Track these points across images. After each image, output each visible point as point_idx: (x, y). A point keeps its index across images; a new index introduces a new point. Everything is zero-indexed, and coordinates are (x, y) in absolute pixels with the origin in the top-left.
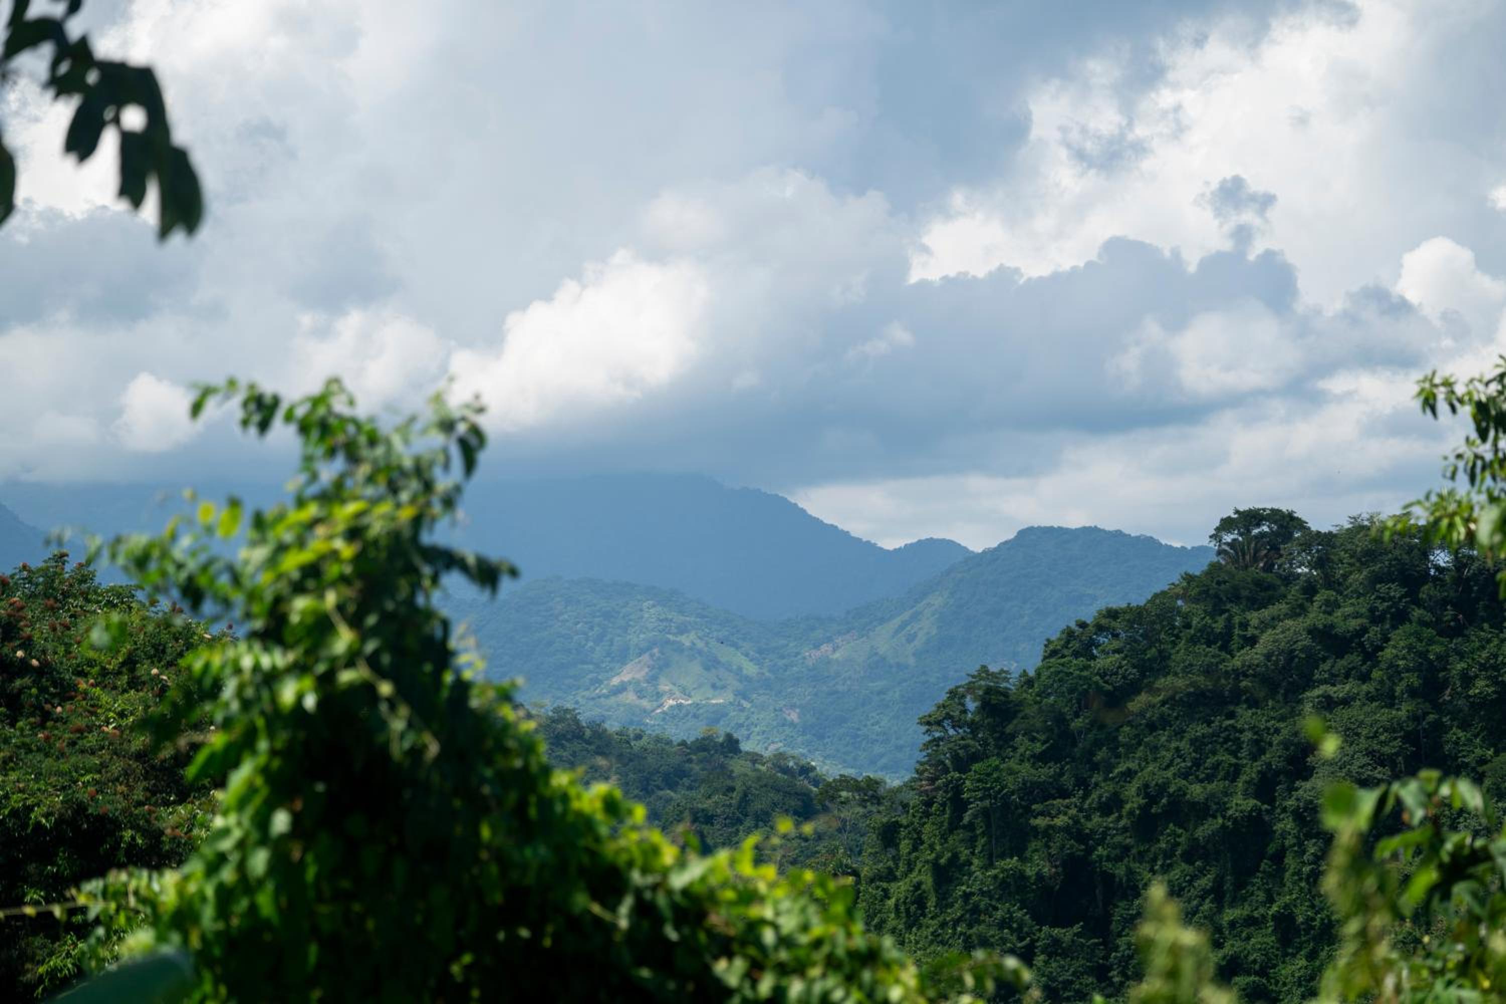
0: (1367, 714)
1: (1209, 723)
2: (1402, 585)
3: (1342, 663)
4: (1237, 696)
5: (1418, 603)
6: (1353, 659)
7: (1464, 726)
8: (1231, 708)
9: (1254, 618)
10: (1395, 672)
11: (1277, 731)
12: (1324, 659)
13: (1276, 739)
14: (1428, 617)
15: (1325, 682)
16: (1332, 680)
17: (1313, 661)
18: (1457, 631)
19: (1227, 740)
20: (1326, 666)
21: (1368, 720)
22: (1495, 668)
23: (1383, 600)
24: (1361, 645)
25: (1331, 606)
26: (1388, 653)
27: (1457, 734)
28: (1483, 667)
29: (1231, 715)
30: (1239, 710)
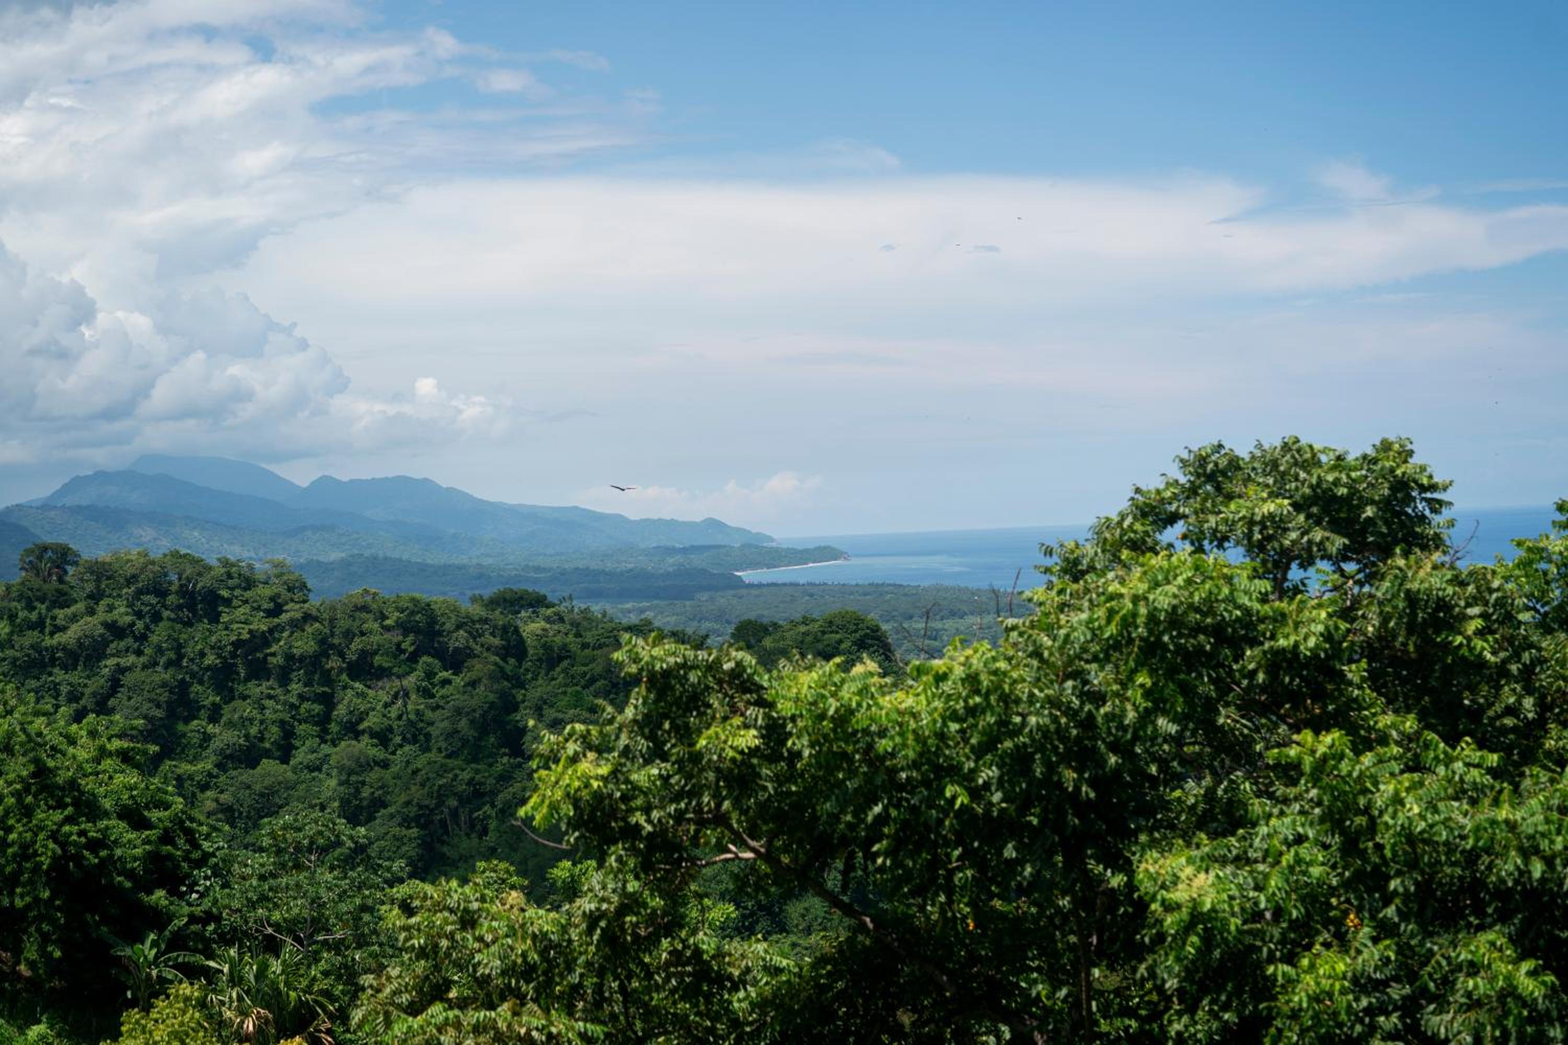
0: (147, 676)
1: (38, 679)
2: (156, 596)
3: (122, 644)
4: (53, 661)
5: (165, 606)
6: (130, 641)
7: (201, 683)
8: (50, 669)
9: (61, 614)
10: (160, 650)
11: (85, 685)
12: (112, 642)
13: (88, 691)
14: (173, 616)
15: (113, 655)
16: (118, 654)
17: (106, 643)
18: (189, 624)
19: (49, 690)
20: (113, 646)
21: (148, 681)
22: (220, 648)
23: (147, 605)
24: (133, 632)
25: (111, 608)
26: (154, 639)
27: (196, 688)
28: (212, 648)
29: (50, 674)
30: (56, 670)
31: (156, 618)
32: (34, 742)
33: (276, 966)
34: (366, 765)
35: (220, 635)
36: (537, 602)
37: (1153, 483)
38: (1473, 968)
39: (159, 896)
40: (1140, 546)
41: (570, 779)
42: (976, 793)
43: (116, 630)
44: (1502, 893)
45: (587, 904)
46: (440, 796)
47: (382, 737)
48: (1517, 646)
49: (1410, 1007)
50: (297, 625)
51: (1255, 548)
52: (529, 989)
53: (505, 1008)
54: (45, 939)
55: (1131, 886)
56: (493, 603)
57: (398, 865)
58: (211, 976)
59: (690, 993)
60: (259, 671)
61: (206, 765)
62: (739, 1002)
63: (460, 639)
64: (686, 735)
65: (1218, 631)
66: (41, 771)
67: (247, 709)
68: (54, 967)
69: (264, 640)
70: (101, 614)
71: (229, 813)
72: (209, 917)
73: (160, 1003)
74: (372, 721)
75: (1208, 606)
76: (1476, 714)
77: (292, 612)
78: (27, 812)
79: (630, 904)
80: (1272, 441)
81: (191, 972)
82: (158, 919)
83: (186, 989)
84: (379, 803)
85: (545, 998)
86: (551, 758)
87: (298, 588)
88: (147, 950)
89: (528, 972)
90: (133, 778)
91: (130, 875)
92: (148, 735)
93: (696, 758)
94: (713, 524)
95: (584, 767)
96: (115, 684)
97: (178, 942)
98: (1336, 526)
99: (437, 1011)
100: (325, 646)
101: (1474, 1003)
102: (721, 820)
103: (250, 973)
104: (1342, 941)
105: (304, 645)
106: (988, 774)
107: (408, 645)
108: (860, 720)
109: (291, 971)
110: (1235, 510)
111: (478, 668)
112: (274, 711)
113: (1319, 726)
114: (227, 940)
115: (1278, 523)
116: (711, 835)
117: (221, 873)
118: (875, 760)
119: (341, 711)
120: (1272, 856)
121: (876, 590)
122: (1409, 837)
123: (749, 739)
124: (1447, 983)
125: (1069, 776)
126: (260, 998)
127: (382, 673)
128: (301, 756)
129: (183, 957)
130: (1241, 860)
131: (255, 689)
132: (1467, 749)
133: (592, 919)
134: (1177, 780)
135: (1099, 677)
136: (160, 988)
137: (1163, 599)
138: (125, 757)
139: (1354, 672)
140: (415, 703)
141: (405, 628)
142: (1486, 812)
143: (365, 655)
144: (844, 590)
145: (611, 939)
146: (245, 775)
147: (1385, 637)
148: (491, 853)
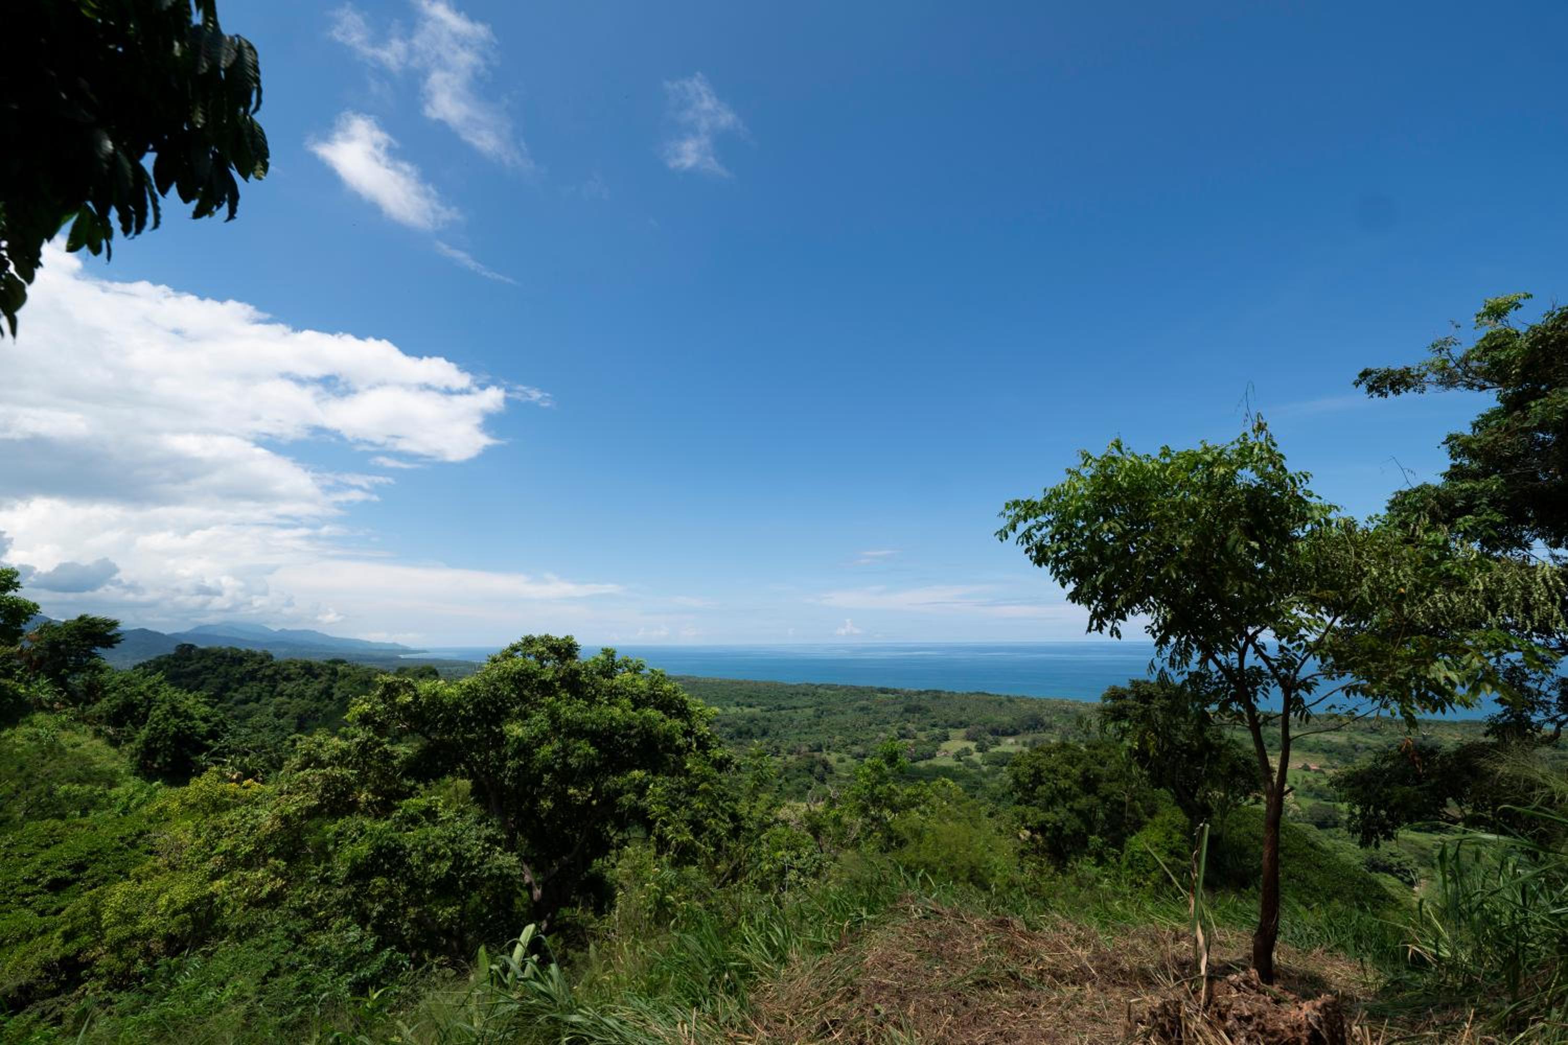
31: (221, 664)
32: (172, 700)
33: (247, 760)
34: (283, 703)
35: (242, 670)
36: (342, 662)
37: (515, 643)
38: (579, 748)
39: (210, 742)
40: (511, 656)
41: (360, 709)
42: (467, 711)
43: (206, 668)
44: (586, 732)
45: (357, 740)
46: (306, 711)
47: (290, 696)
48: (592, 679)
49: (564, 757)
50: (268, 667)
51: (536, 657)
52: (336, 763)
53: (329, 768)
54: (166, 756)
55: (502, 731)
56: (330, 662)
57: (292, 730)
58: (224, 763)
59: (383, 761)
60: (253, 678)
61: (231, 704)
62: (395, 762)
63: (317, 672)
64: (393, 698)
65: (528, 676)
66: (174, 708)
67: (247, 689)
68: (167, 764)
69: (256, 671)
70: (202, 663)
71: (236, 717)
72: (226, 747)
73: (205, 774)
74: (288, 692)
75: (526, 670)
76: (582, 693)
77: (268, 663)
78: (167, 719)
79: (369, 739)
80: (543, 634)
81: (217, 763)
82: (208, 748)
83: (215, 768)
84: (286, 713)
85: (341, 764)
86: (354, 705)
87: (270, 657)
88: (203, 757)
89: (337, 758)
90: (208, 709)
91: (201, 736)
92: (214, 696)
93: (395, 704)
94: (395, 644)
95: (365, 706)
96: (203, 683)
97: (214, 754)
98: (555, 653)
99: (308, 771)
100: (276, 673)
101: (579, 756)
102: (398, 717)
103: (238, 761)
104: (550, 743)
105: (269, 672)
106: (470, 707)
107: (302, 672)
108: (440, 695)
109: (252, 761)
110: (534, 649)
111: (323, 678)
112: (255, 689)
113: (550, 696)
114: (231, 753)
115: (543, 653)
116: (394, 722)
117: (234, 735)
118: (441, 702)
119: (278, 689)
120: (535, 724)
121: (435, 660)
122: (567, 720)
123: (410, 699)
124: (573, 752)
125: (490, 707)
126: (239, 768)
127: (294, 679)
128: (263, 701)
129: (215, 758)
130: (528, 725)
131: (251, 684)
132: (581, 701)
133: (358, 744)
134: (513, 707)
135: (498, 684)
136: (205, 769)
137: (516, 669)
138: (206, 703)
139: (557, 684)
140: (302, 687)
141: (302, 668)
142: (584, 715)
143: (288, 675)
144: (427, 660)
145: (363, 748)
146: (243, 707)
147: (564, 677)
148: (319, 726)
